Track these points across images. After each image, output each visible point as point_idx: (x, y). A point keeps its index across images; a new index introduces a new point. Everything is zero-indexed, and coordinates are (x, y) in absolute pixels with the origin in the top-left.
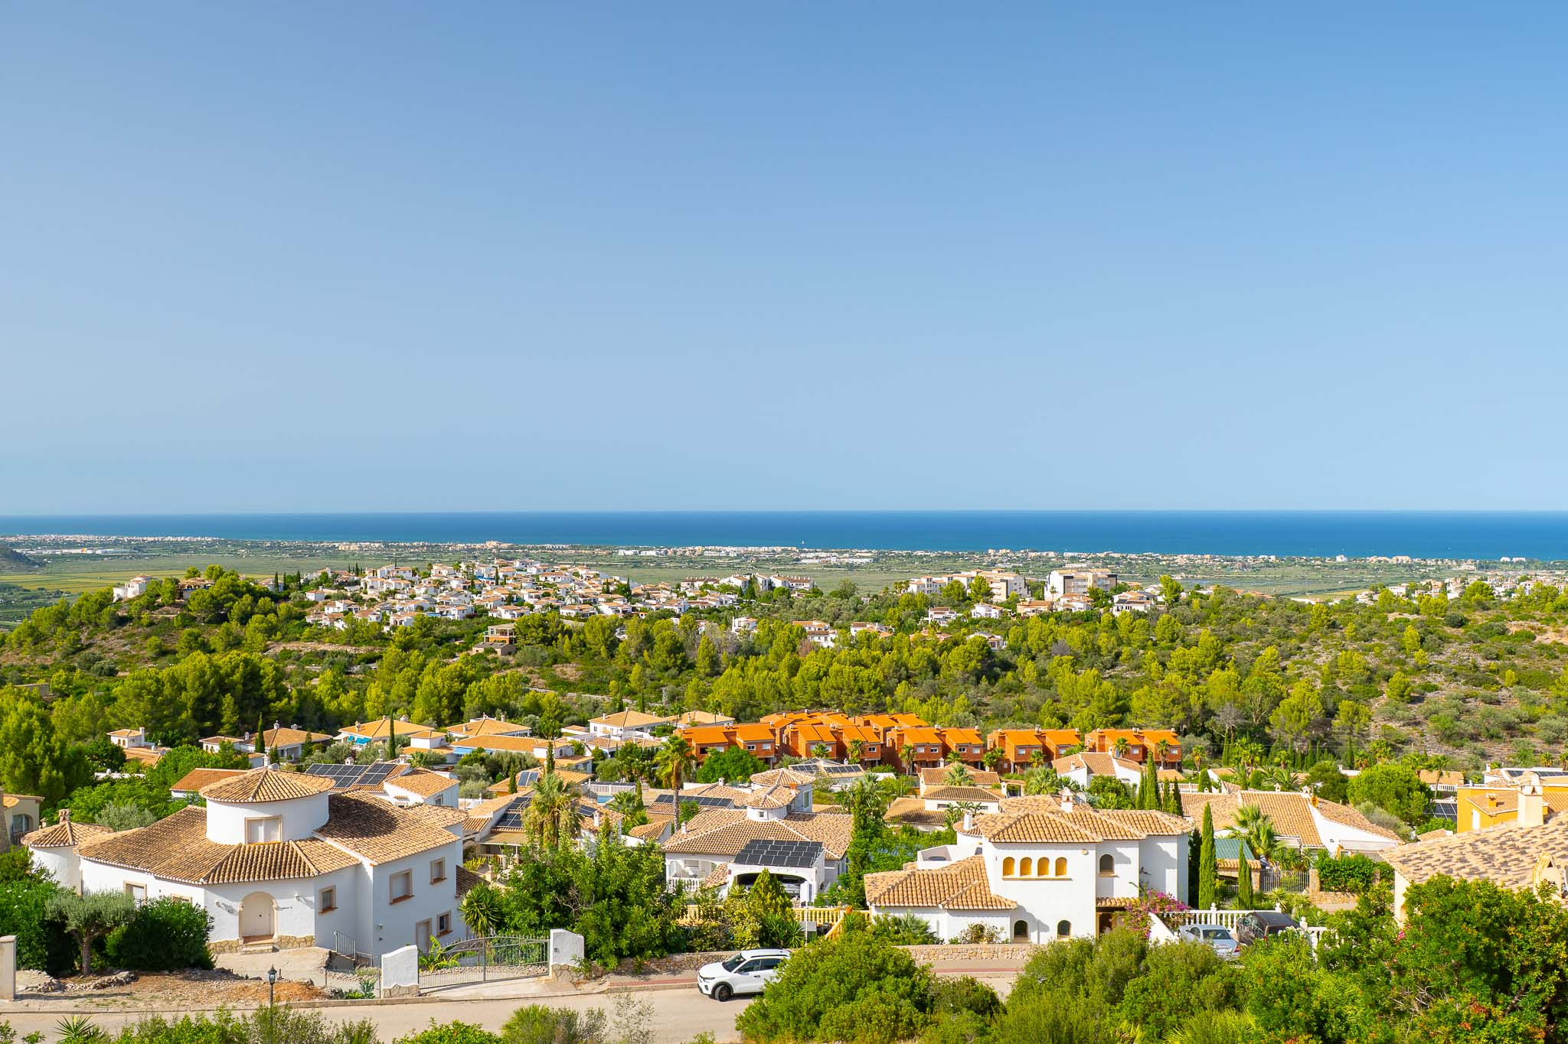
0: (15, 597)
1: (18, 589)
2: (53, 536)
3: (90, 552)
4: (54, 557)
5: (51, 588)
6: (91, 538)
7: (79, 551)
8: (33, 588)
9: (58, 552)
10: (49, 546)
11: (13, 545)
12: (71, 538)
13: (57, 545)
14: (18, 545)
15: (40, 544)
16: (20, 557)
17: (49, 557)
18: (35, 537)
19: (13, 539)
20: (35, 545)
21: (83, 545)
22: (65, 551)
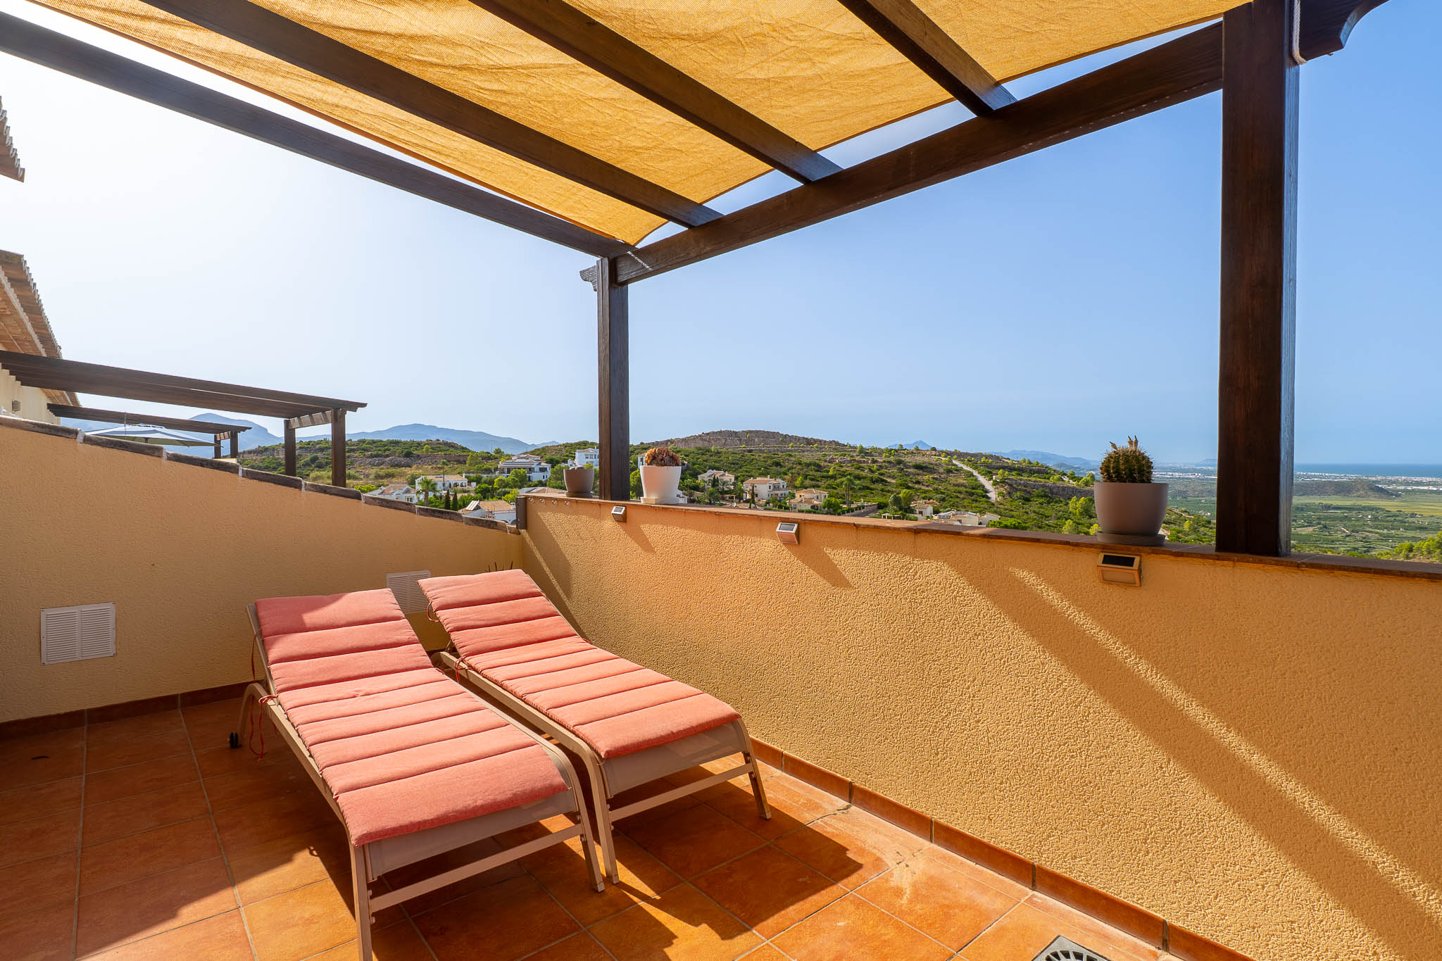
0: (1381, 515)
1: (1383, 510)
2: (1404, 478)
3: (1435, 489)
4: (1406, 491)
5: (1408, 511)
6: (1434, 479)
7: (1426, 488)
8: (1394, 510)
9: (1409, 488)
10: (1401, 484)
11: (1374, 482)
12: (1418, 479)
13: (1408, 484)
14: (1378, 482)
15: (1394, 483)
16: (1381, 490)
17: (1403, 491)
18: (1390, 478)
19: (1374, 479)
20: (1391, 483)
21: (1429, 484)
22: (1414, 487)
